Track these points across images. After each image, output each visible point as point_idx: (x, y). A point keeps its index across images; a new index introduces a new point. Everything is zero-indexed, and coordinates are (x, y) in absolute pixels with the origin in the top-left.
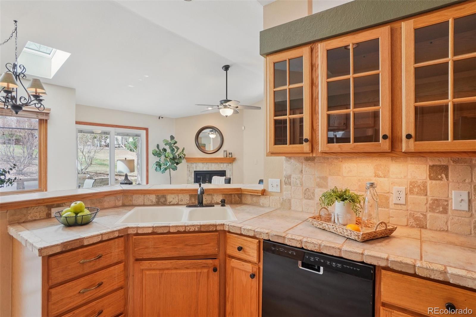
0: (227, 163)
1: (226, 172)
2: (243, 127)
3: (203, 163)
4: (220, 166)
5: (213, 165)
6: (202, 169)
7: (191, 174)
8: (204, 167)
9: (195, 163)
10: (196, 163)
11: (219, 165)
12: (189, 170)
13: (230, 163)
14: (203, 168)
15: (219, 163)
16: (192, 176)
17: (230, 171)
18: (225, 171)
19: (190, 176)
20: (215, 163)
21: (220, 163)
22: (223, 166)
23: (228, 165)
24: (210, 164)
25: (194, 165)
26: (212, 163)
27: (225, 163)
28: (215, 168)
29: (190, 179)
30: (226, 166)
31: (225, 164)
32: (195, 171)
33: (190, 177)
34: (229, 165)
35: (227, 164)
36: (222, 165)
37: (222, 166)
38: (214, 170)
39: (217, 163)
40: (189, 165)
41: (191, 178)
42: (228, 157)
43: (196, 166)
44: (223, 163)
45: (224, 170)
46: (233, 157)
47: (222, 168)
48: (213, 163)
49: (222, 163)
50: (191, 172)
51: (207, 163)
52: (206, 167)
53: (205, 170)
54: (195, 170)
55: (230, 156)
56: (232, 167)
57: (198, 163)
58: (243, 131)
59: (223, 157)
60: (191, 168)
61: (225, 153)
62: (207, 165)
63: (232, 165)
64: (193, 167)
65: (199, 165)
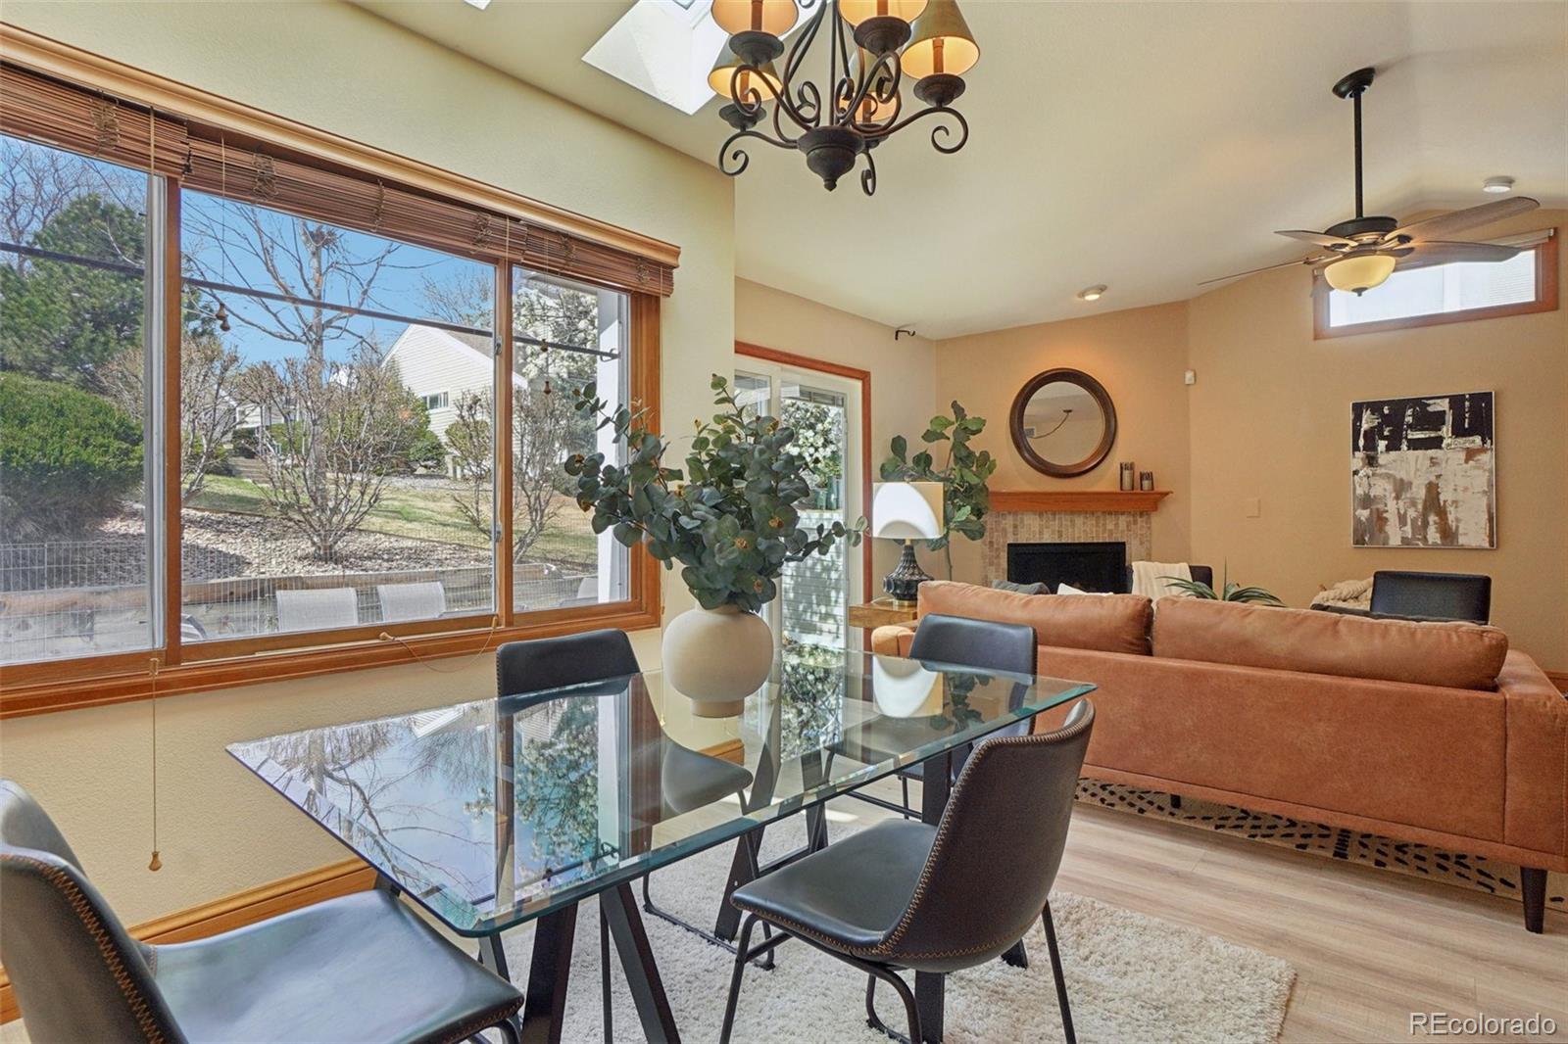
0: (1129, 513)
1: (1127, 545)
2: (1189, 376)
3: (1041, 515)
4: (1104, 525)
5: (1079, 520)
6: (1038, 536)
7: (998, 557)
8: (1045, 530)
9: (1010, 513)
10: (1015, 513)
11: (1102, 522)
12: (991, 543)
13: (1141, 515)
14: (1041, 533)
15: (1099, 514)
16: (999, 565)
17: (1142, 543)
18: (1124, 544)
19: (991, 564)
20: (1086, 514)
21: (1104, 512)
22: (1117, 525)
23: (1135, 522)
24: (1068, 517)
25: (1008, 522)
26: (1072, 513)
27: (1123, 513)
28: (1085, 532)
30: (1125, 524)
31: (1123, 520)
32: (1009, 545)
33: (993, 568)
34: (1139, 520)
35: (1132, 519)
36: (1110, 522)
37: (1110, 526)
38: (1083, 541)
39: (1093, 513)
40: (990, 520)
41: (997, 571)
42: (1139, 491)
43: (1015, 527)
44: (1116, 513)
45: (1120, 540)
46: (1156, 490)
47: (1111, 531)
48: (1079, 513)
49: (1110, 513)
50: (997, 549)
51: (1054, 514)
52: (1053, 532)
53: (1047, 539)
54: (1011, 542)
55: (1146, 484)
56: (1149, 528)
57: (1022, 514)
58: (1191, 387)
59: (1118, 490)
60: (996, 534)
61: (1126, 473)
62: (1055, 520)
63: (1148, 522)
64: (1004, 530)
65: (1026, 522)
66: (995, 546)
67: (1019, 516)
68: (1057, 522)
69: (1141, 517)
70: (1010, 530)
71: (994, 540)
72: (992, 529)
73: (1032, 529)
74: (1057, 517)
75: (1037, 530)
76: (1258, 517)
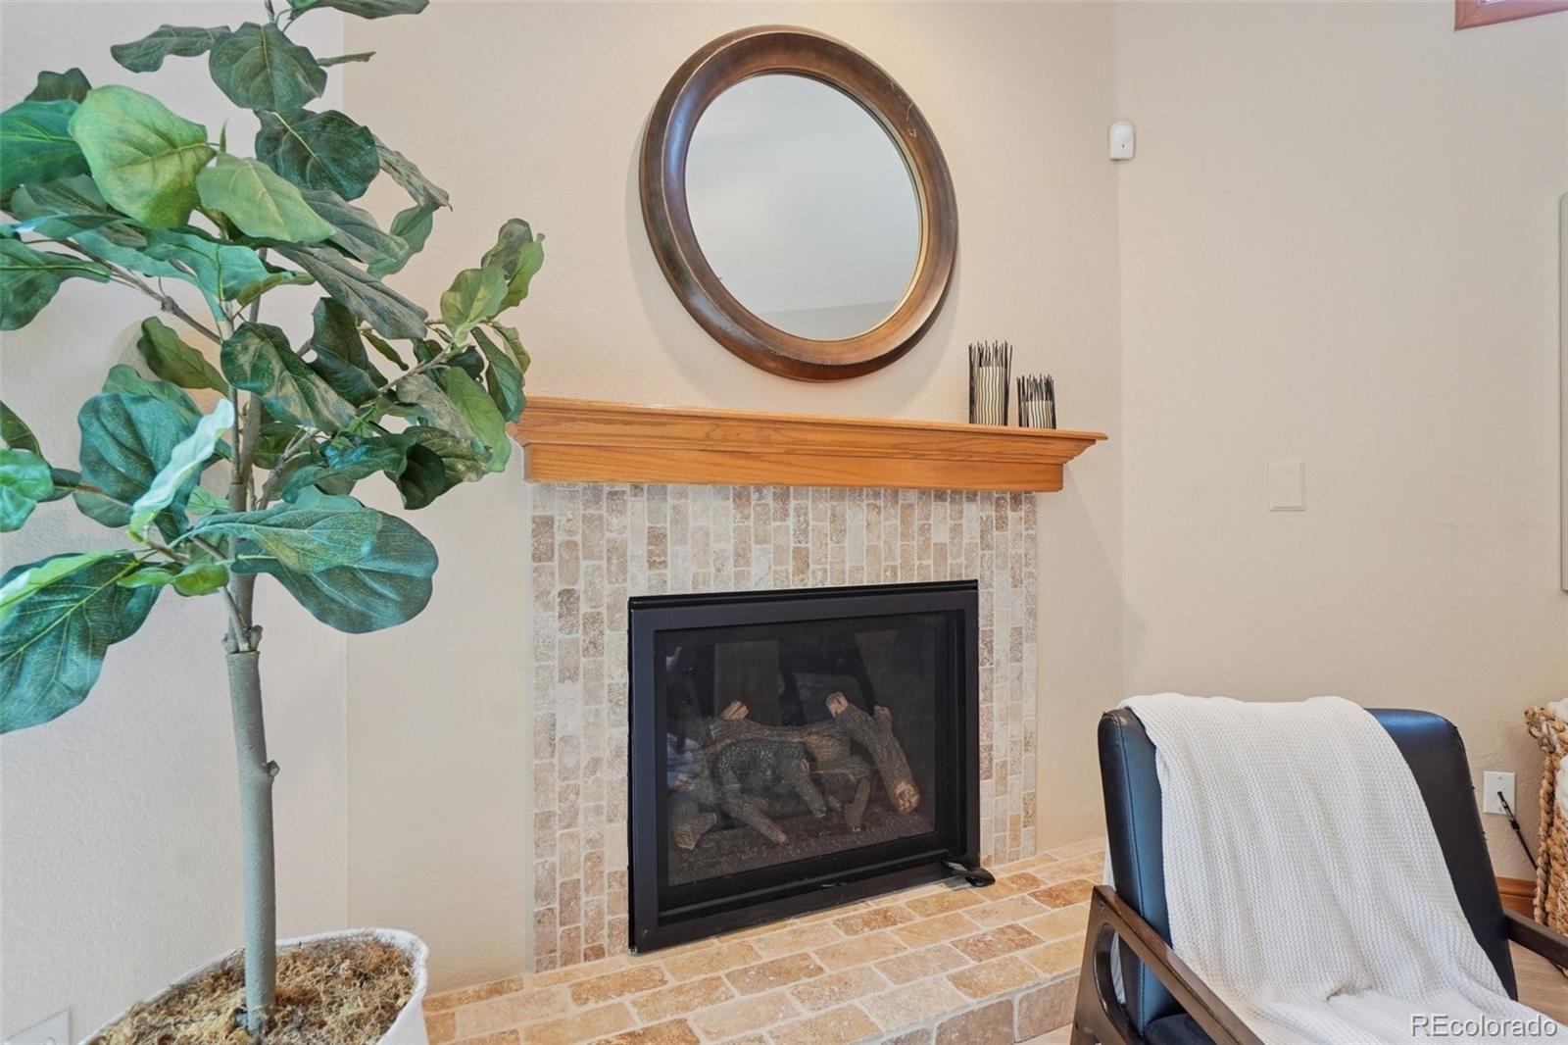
0: (988, 497)
1: (981, 591)
3: (741, 497)
4: (925, 530)
5: (856, 515)
6: (730, 569)
7: (594, 646)
8: (754, 551)
9: (638, 488)
10: (657, 491)
11: (917, 524)
12: (567, 595)
13: (1016, 500)
14: (741, 556)
15: (912, 497)
16: (598, 675)
17: (1016, 583)
18: (971, 587)
19: (569, 674)
20: (877, 495)
21: (923, 492)
22: (956, 530)
23: (1002, 523)
24: (826, 506)
25: (634, 518)
26: (843, 490)
27: (972, 497)
28: (873, 551)
29: (570, 723)
30: (977, 527)
31: (974, 514)
32: (636, 604)
33: (576, 691)
34: (1011, 515)
35: (990, 511)
36: (940, 520)
37: (940, 535)
38: (865, 581)
39: (895, 493)
40: (567, 512)
41: (591, 696)
42: (1016, 430)
43: (656, 538)
44: (956, 495)
45: (964, 576)
46: (1058, 428)
47: (941, 548)
48: (855, 490)
49: (940, 496)
50: (593, 620)
51: (783, 496)
52: (779, 550)
53: (761, 576)
54: (642, 590)
55: (1037, 407)
56: (1033, 539)
57: (683, 495)
58: (1122, 168)
59: (964, 423)
60: (583, 563)
61: (990, 375)
62: (787, 515)
63: (1031, 520)
64: (616, 551)
65: (692, 524)
66: (584, 608)
67: (671, 501)
68: (791, 521)
69: (1013, 510)
70: (638, 549)
71: (580, 587)
72: (571, 545)
73: (714, 546)
74: (792, 504)
75: (730, 552)
76: (1300, 510)
